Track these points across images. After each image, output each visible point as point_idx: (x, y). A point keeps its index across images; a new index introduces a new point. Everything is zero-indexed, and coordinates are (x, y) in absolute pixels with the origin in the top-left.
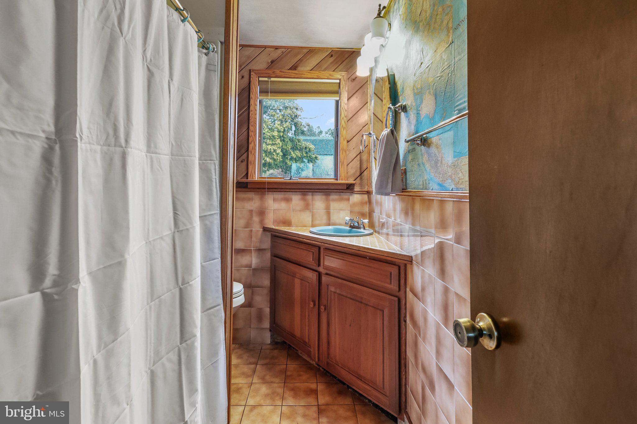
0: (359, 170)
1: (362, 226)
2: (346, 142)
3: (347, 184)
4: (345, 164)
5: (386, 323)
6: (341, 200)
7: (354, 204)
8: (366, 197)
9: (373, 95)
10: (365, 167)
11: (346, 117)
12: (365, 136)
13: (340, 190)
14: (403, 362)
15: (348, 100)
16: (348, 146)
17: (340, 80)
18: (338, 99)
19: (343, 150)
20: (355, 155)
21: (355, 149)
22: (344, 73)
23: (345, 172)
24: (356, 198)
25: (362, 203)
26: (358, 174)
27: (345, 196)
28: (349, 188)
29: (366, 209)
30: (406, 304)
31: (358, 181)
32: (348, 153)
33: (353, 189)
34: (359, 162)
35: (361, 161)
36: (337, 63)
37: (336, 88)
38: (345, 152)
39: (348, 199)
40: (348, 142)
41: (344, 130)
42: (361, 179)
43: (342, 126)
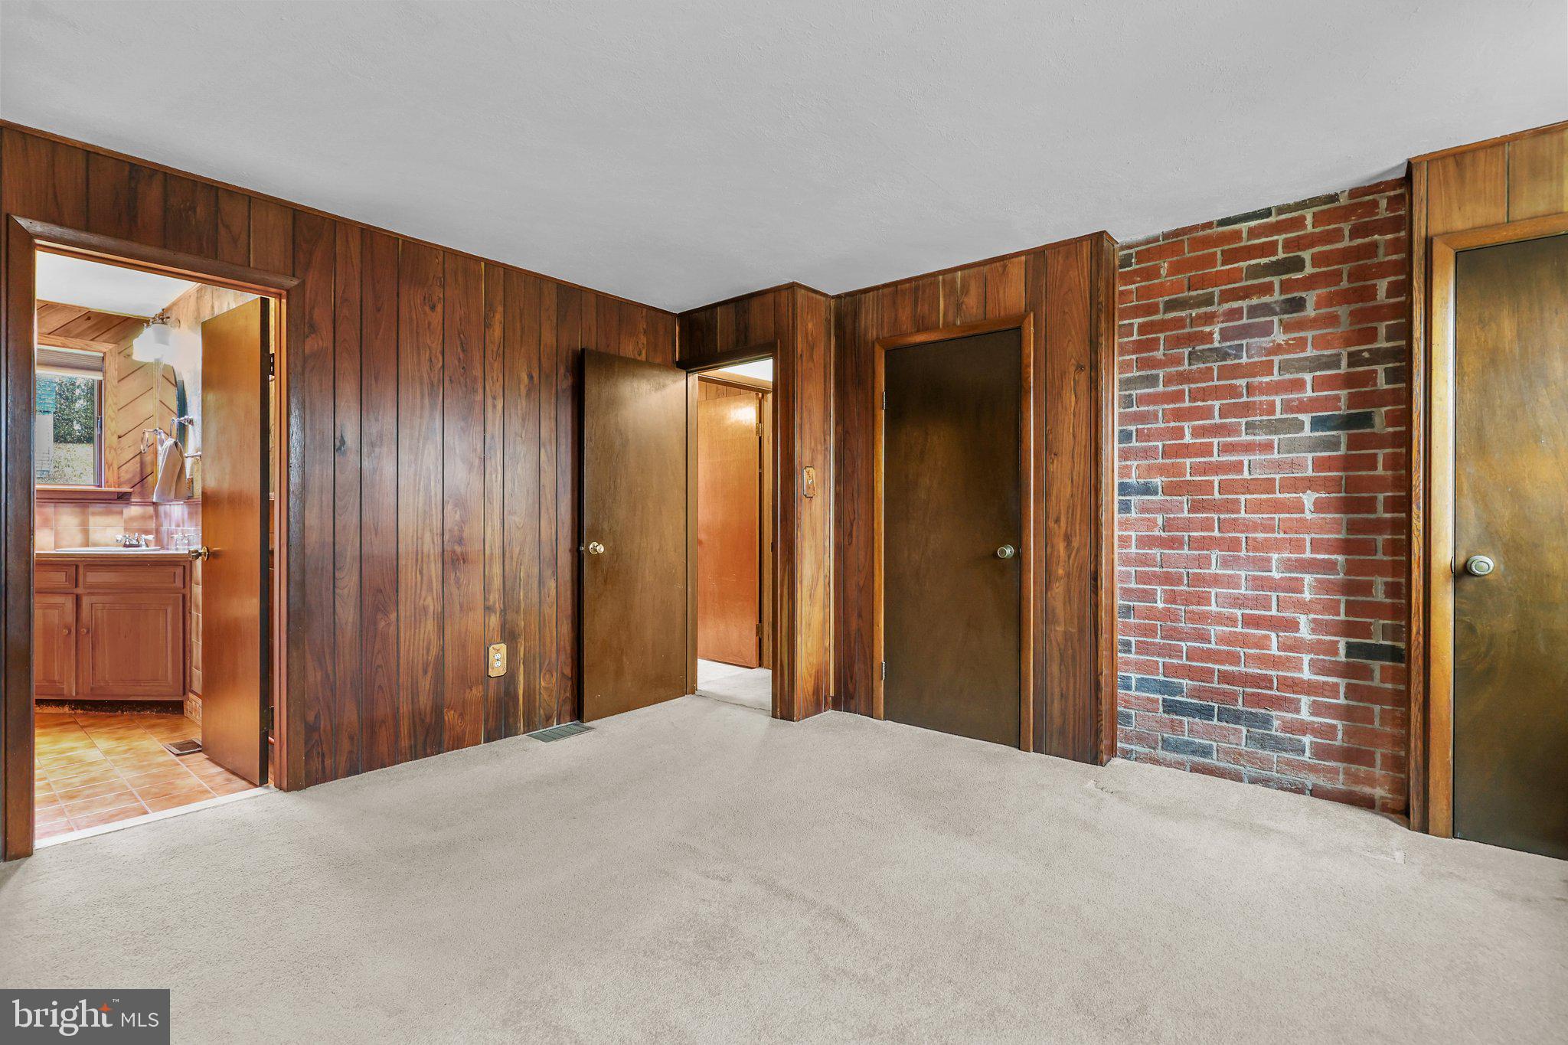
0: (139, 475)
1: (144, 543)
2: (116, 437)
3: (118, 493)
4: (115, 467)
5: (169, 620)
6: (109, 513)
7: (132, 519)
8: (150, 509)
9: (161, 379)
10: (149, 470)
11: (116, 404)
12: (147, 434)
13: (106, 500)
14: (187, 649)
15: (119, 381)
16: (119, 442)
17: (105, 353)
18: (101, 378)
19: (111, 447)
20: (132, 456)
21: (132, 448)
22: (111, 346)
23: (116, 478)
24: (134, 511)
25: (144, 518)
26: (137, 479)
27: (116, 507)
28: (123, 498)
29: (152, 525)
30: (191, 598)
31: (137, 489)
32: (119, 451)
33: (128, 499)
34: (139, 465)
35: (142, 464)
36: (97, 329)
37: (98, 364)
38: (115, 450)
39: (121, 513)
40: (120, 437)
41: (112, 421)
42: (142, 486)
43: (110, 416)
